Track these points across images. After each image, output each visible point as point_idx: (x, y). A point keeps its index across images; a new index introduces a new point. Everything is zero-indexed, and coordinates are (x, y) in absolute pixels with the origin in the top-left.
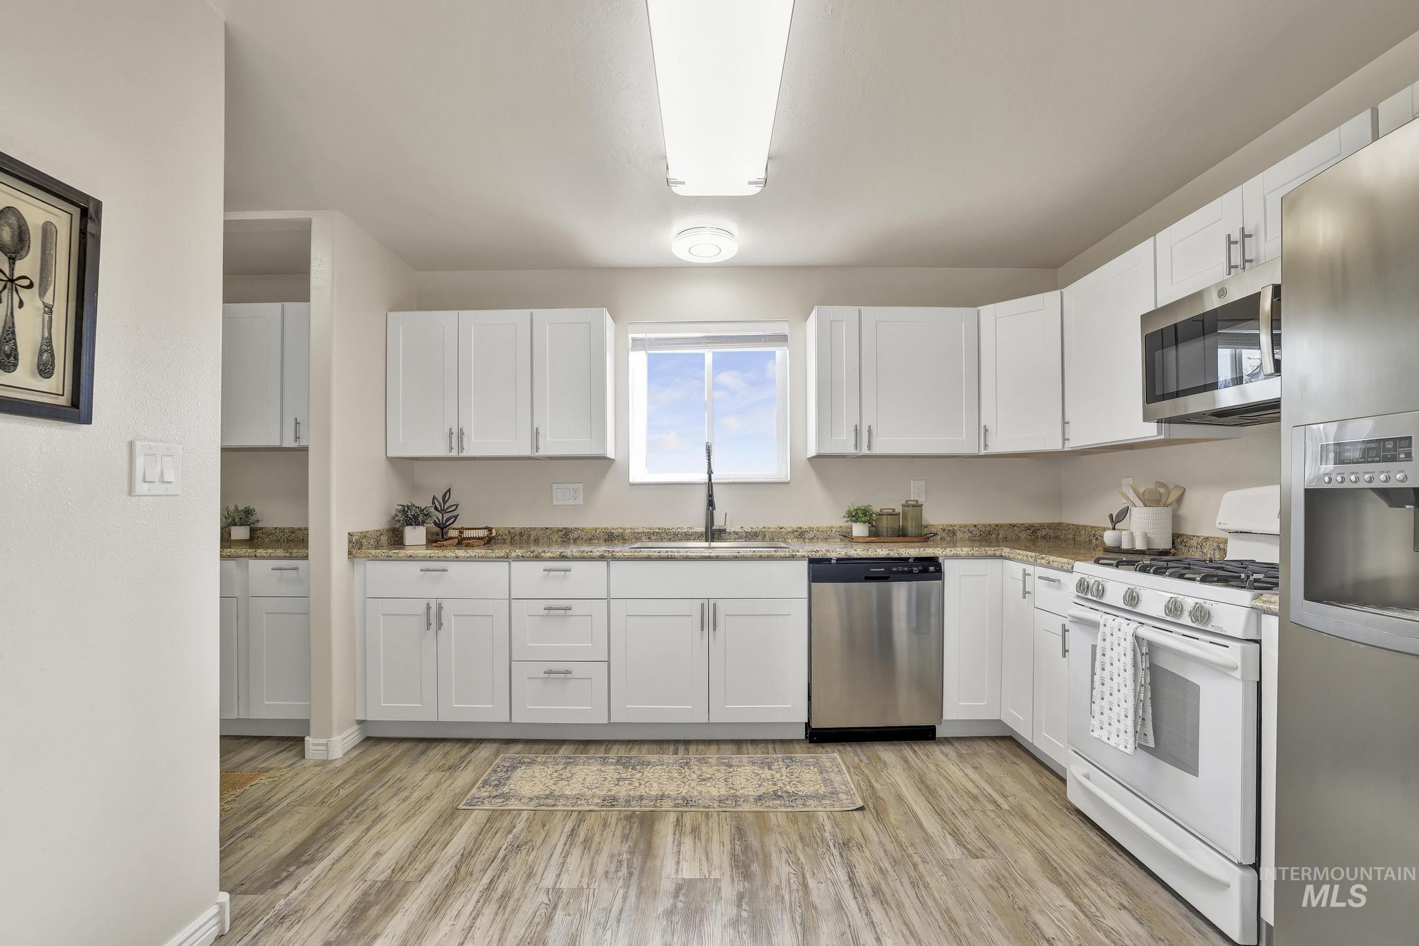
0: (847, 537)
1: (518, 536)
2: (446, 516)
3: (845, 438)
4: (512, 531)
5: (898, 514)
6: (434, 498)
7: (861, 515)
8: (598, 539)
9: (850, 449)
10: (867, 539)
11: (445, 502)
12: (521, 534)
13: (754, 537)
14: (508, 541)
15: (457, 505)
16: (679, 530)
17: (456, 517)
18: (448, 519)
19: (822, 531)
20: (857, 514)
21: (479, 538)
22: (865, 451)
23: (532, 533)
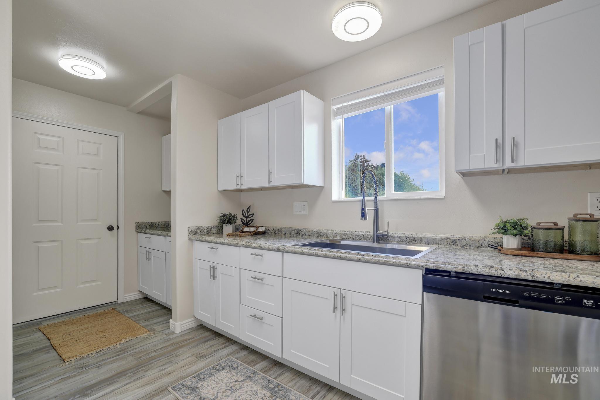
0: (497, 247)
1: (277, 232)
2: (248, 219)
3: (485, 154)
4: (275, 228)
5: (562, 229)
6: (243, 210)
7: (509, 228)
8: (314, 236)
9: (491, 164)
10: (516, 252)
11: (248, 213)
12: (278, 231)
13: (413, 241)
14: (273, 234)
15: (253, 214)
16: (360, 233)
17: (253, 220)
18: (249, 221)
19: (474, 241)
20: (505, 226)
21: (251, 232)
22: (509, 164)
23: (283, 230)
